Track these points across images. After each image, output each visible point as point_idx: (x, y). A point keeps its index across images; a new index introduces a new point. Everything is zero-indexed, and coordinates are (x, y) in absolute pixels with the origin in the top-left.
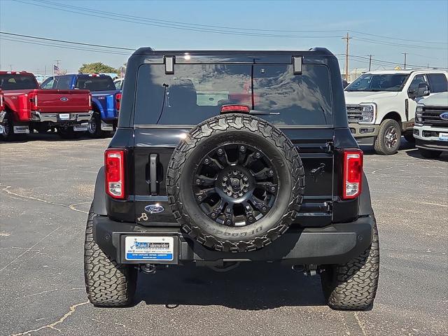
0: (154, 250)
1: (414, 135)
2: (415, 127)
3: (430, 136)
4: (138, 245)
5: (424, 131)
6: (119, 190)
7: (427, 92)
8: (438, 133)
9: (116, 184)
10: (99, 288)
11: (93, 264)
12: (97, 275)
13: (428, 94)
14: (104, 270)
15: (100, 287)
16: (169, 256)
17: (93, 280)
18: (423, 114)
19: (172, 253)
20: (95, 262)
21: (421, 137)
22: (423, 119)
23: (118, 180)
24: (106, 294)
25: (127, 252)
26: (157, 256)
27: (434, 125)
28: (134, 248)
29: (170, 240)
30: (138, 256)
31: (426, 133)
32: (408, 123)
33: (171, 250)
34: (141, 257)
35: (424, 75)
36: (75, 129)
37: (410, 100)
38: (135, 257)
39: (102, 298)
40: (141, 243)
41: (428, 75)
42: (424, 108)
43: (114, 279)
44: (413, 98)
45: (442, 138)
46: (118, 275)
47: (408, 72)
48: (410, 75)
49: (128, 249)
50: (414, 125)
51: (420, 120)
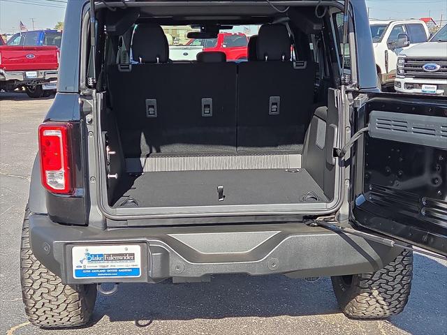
0: (113, 264)
1: (396, 88)
2: (396, 80)
3: (412, 88)
4: (90, 257)
5: (406, 83)
6: (62, 181)
7: (406, 43)
8: (420, 85)
9: (57, 173)
10: (42, 310)
11: (32, 279)
12: (38, 293)
13: (408, 45)
14: (48, 286)
15: (44, 309)
16: (135, 271)
17: (34, 300)
18: (405, 66)
19: (139, 266)
20: (35, 276)
21: (403, 90)
22: (406, 71)
23: (58, 168)
24: (53, 316)
25: (74, 268)
26: (119, 272)
27: (417, 77)
28: (86, 262)
29: (136, 249)
30: (92, 273)
31: (409, 85)
32: (388, 75)
33: (137, 262)
34: (96, 274)
35: (403, 25)
36: (44, 88)
37: (390, 51)
38: (87, 274)
39: (47, 321)
40: (95, 256)
41: (406, 26)
42: (406, 60)
43: (62, 298)
44: (393, 50)
45: (426, 90)
46: (68, 292)
47: (387, 23)
48: (389, 25)
49: (76, 264)
50: (394, 77)
51: (401, 71)
